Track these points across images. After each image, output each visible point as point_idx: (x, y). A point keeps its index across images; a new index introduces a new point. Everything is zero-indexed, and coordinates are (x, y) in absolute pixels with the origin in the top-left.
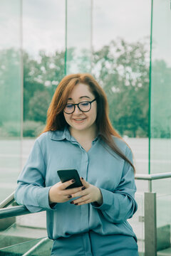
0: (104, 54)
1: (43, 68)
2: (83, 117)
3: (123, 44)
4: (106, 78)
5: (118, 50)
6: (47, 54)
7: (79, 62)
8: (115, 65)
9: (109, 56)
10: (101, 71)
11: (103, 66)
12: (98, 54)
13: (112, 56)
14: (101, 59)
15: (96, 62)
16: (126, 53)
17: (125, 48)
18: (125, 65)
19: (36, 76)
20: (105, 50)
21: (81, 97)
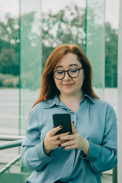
0: (60, 17)
1: (9, 29)
2: (72, 82)
3: (76, 8)
4: (62, 37)
5: (72, 14)
6: (12, 17)
7: (39, 23)
8: (69, 27)
9: (64, 18)
10: (58, 32)
11: (60, 27)
12: (55, 16)
13: (67, 19)
14: (57, 21)
15: (54, 23)
16: (78, 17)
17: (78, 12)
18: (78, 26)
19: (3, 35)
20: (61, 13)
21: (71, 65)
